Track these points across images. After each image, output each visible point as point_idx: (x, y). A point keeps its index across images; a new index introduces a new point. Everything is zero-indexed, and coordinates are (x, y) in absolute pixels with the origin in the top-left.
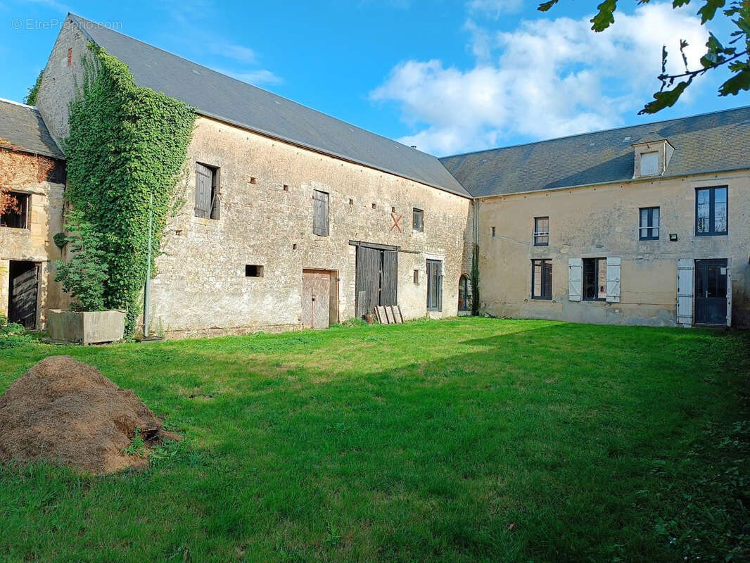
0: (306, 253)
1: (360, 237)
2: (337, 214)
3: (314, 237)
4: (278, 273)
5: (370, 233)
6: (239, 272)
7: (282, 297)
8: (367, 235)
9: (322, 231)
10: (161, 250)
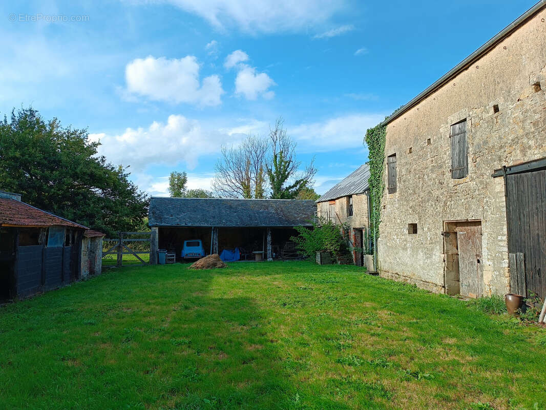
0: (445, 204)
1: (515, 158)
2: (476, 141)
3: (452, 182)
4: (426, 229)
5: (532, 143)
6: (405, 231)
7: (429, 254)
8: (524, 152)
9: (460, 172)
10: (380, 220)
